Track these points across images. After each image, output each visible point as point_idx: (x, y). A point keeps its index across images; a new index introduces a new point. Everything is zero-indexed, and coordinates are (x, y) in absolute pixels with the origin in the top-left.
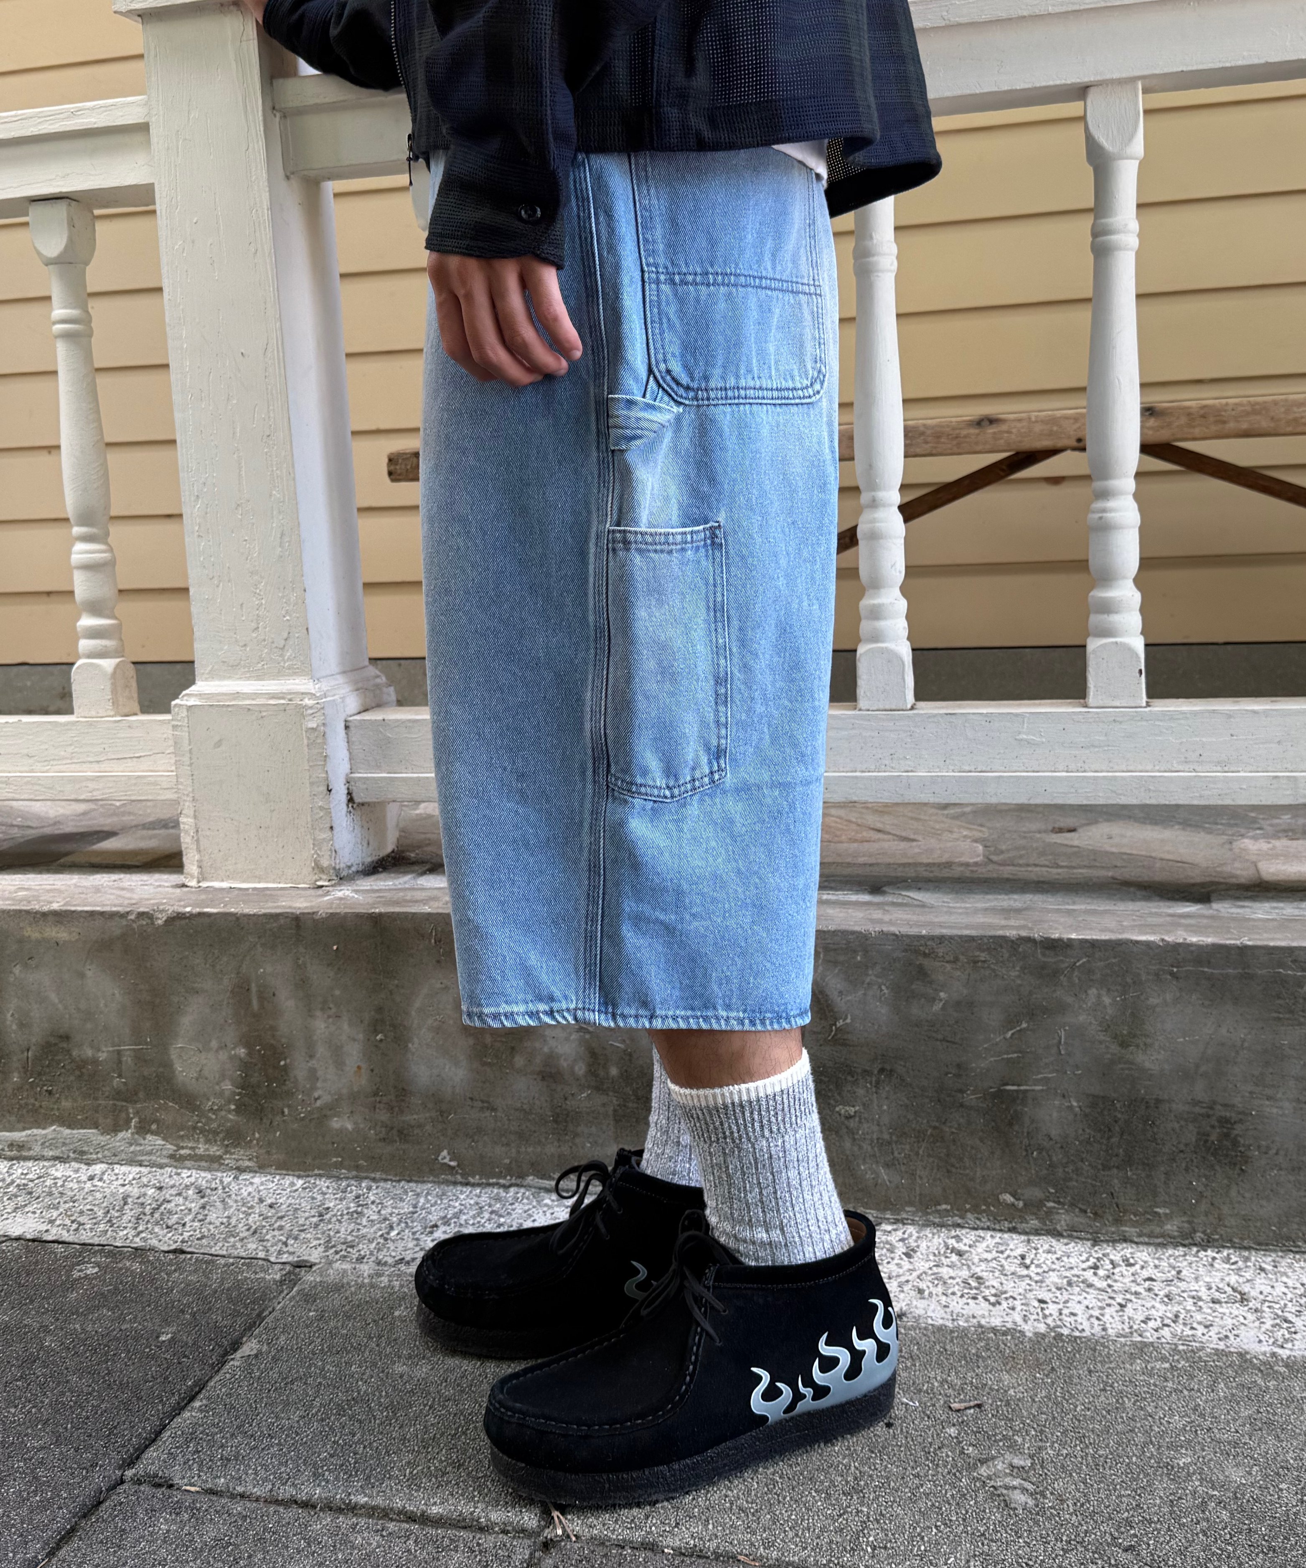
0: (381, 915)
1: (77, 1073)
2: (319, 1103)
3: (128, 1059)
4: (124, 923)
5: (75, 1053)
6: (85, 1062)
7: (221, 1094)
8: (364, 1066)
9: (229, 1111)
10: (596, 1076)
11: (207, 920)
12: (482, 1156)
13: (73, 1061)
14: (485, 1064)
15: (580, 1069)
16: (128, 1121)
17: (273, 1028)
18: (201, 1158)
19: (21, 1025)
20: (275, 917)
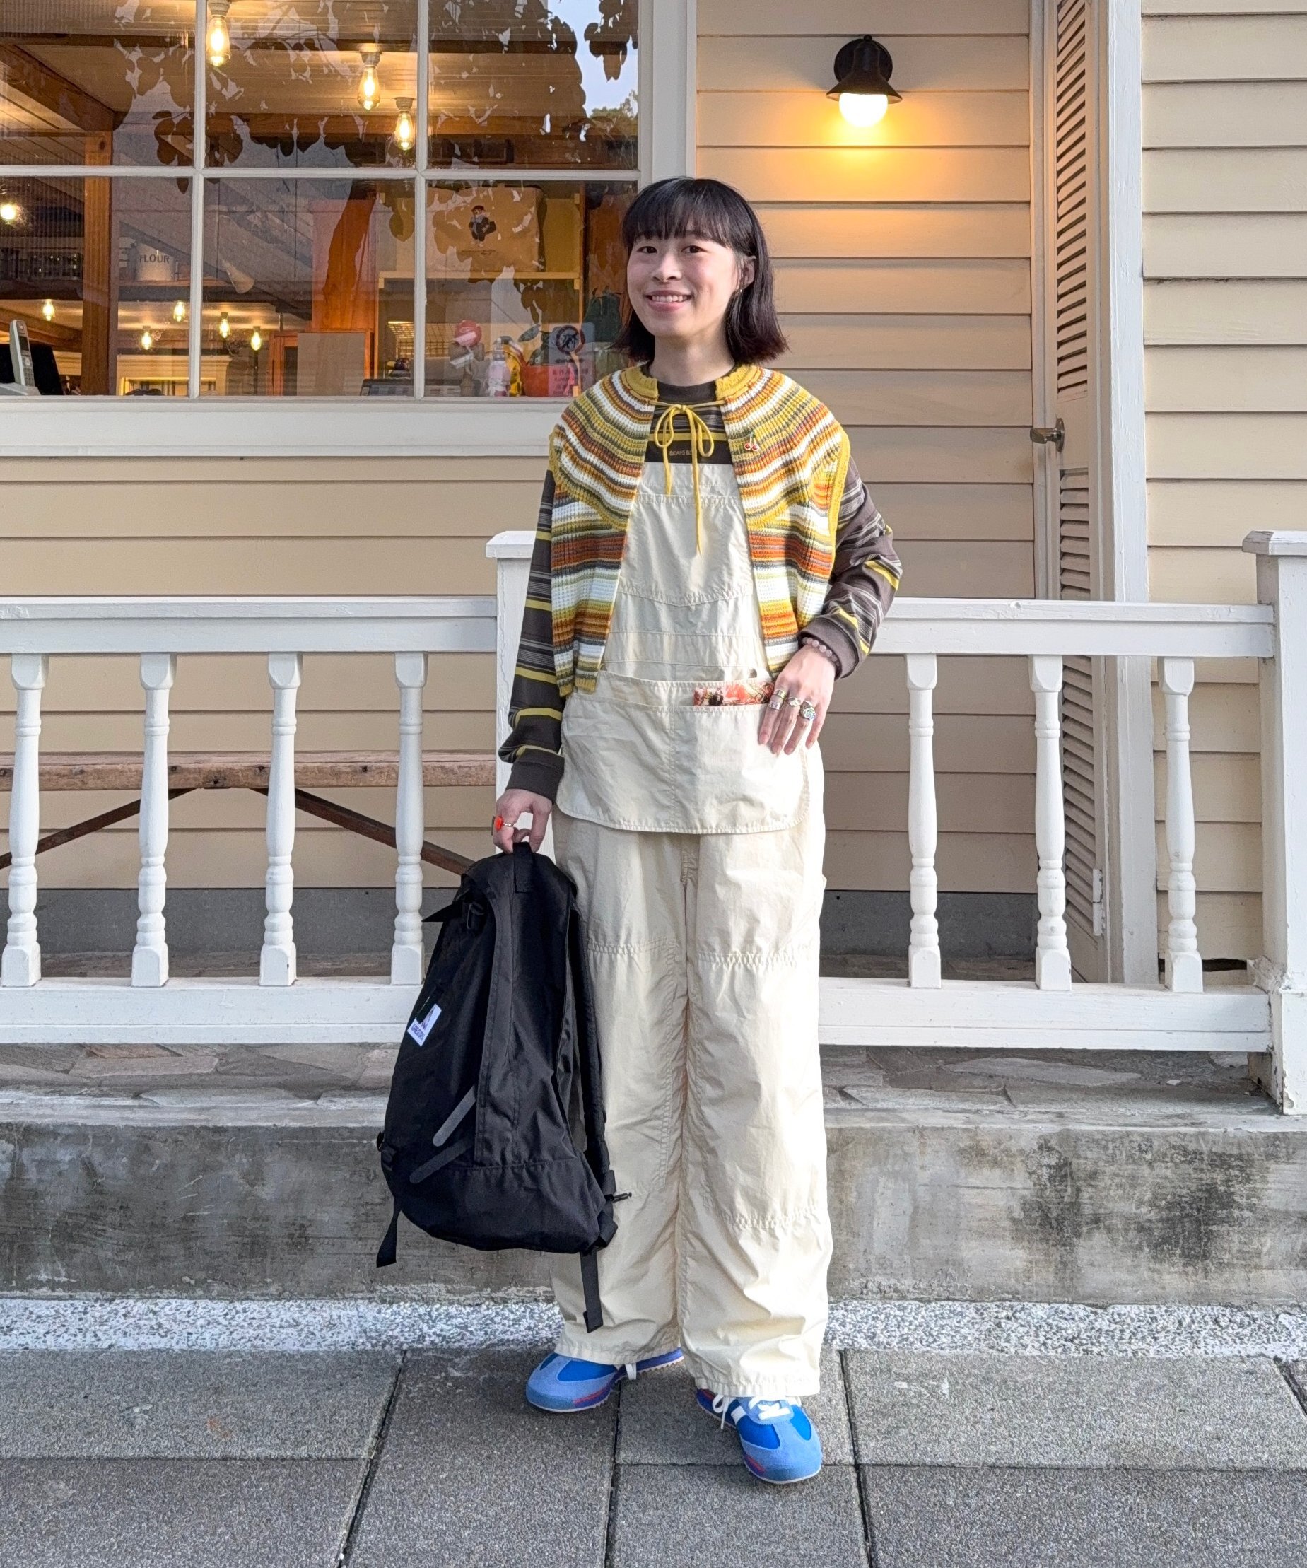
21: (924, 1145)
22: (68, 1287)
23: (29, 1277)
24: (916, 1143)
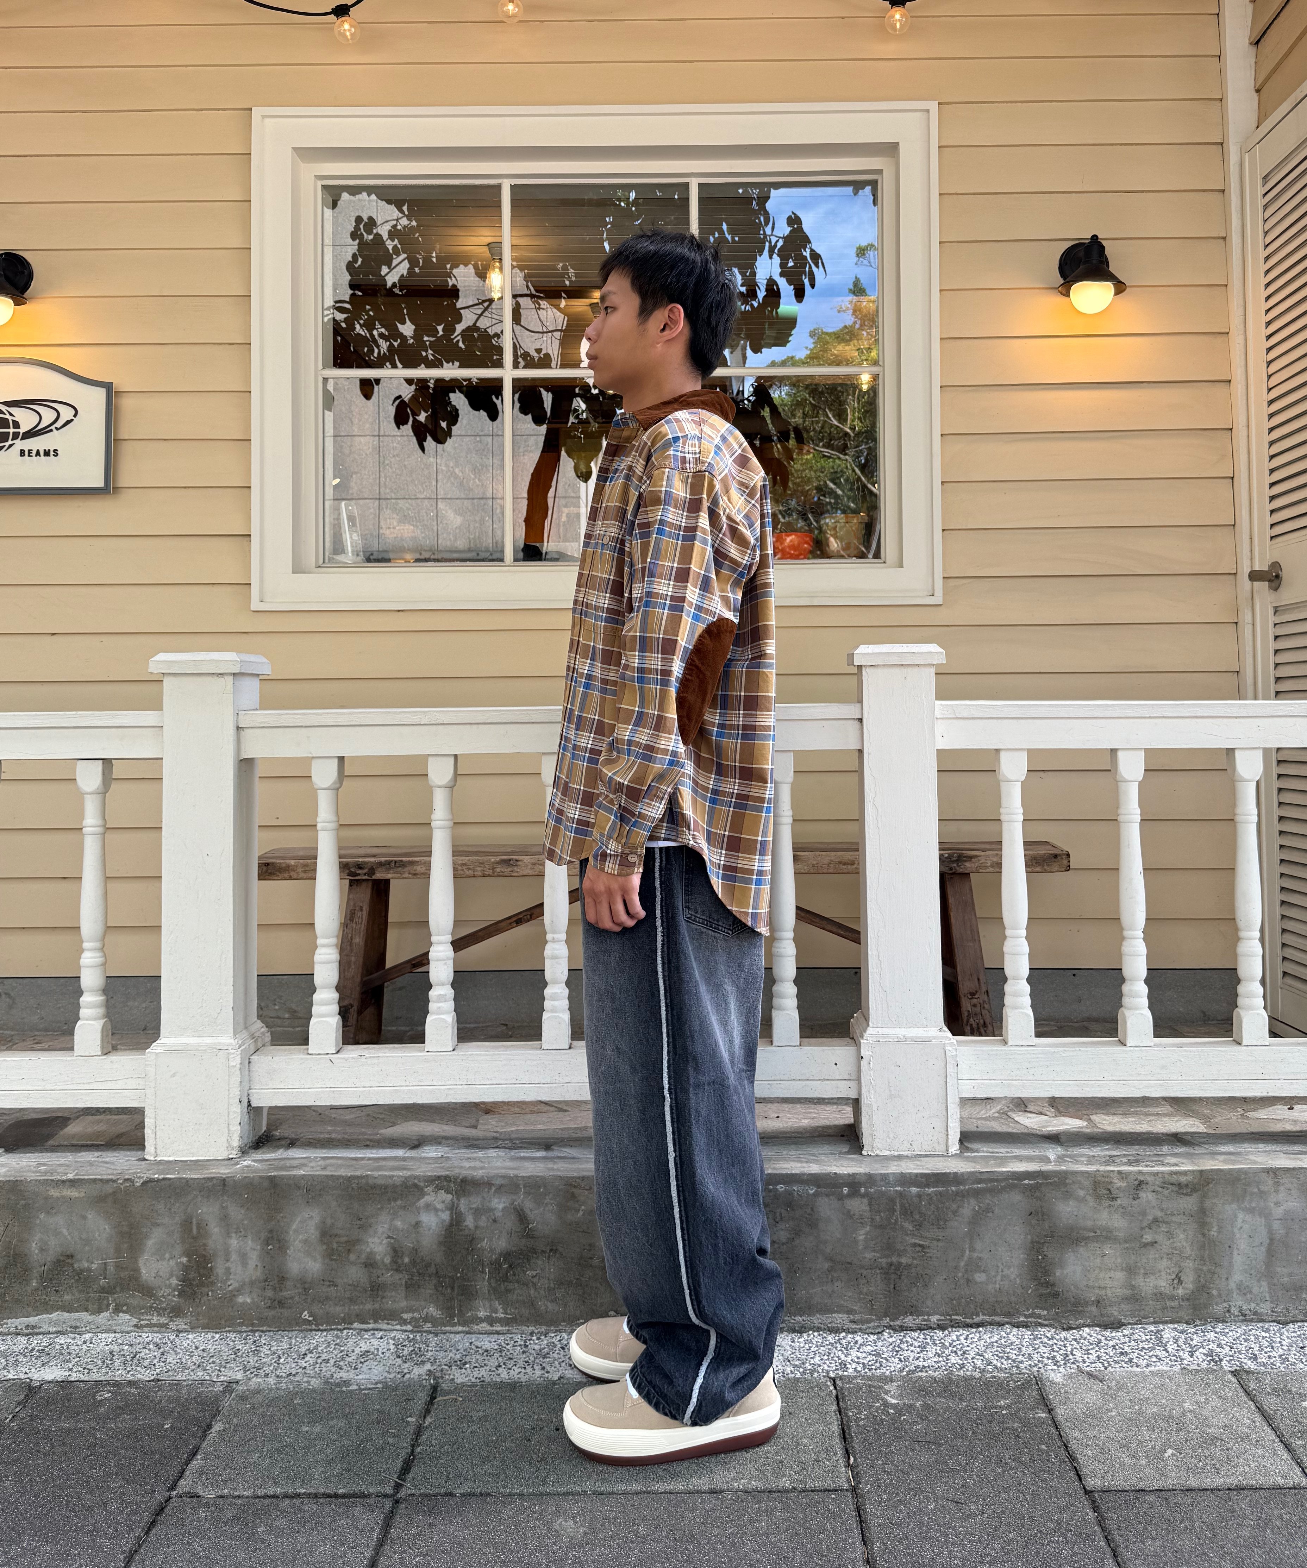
0: (275, 1176)
1: (77, 1278)
2: (230, 1288)
3: (111, 1268)
4: (115, 1185)
5: (76, 1266)
6: (82, 1271)
7: (170, 1286)
8: (259, 1265)
9: (174, 1296)
10: (396, 1262)
11: (168, 1182)
12: (328, 1313)
13: (74, 1270)
14: (332, 1260)
15: (387, 1260)
16: (109, 1305)
17: (205, 1245)
18: (155, 1325)
19: (42, 1250)
20: (211, 1179)
21: (1277, 1184)
22: (506, 1322)
23: (470, 1314)
24: (1270, 1182)
